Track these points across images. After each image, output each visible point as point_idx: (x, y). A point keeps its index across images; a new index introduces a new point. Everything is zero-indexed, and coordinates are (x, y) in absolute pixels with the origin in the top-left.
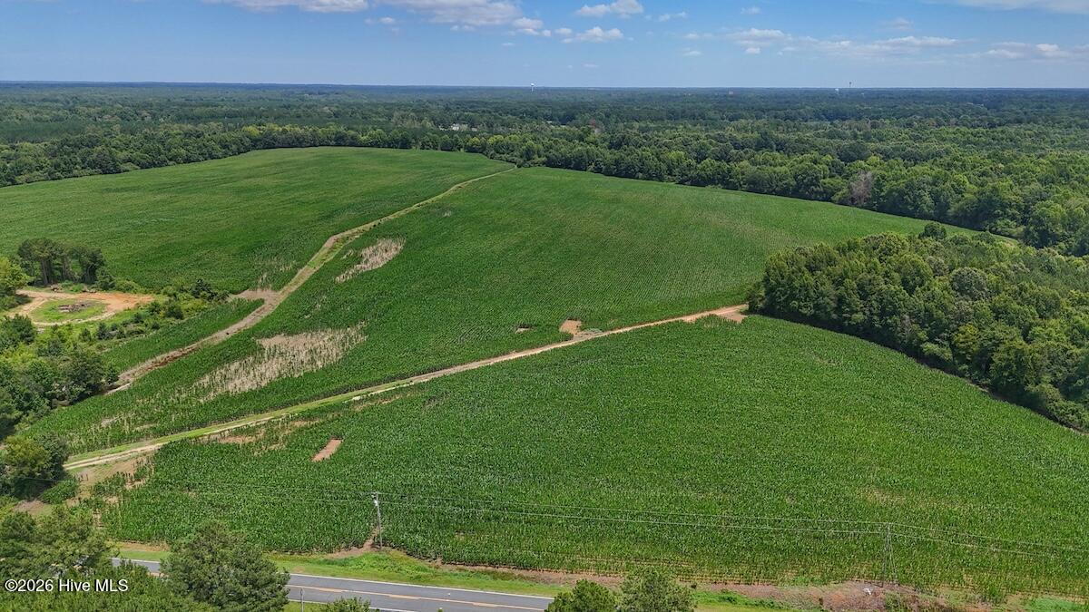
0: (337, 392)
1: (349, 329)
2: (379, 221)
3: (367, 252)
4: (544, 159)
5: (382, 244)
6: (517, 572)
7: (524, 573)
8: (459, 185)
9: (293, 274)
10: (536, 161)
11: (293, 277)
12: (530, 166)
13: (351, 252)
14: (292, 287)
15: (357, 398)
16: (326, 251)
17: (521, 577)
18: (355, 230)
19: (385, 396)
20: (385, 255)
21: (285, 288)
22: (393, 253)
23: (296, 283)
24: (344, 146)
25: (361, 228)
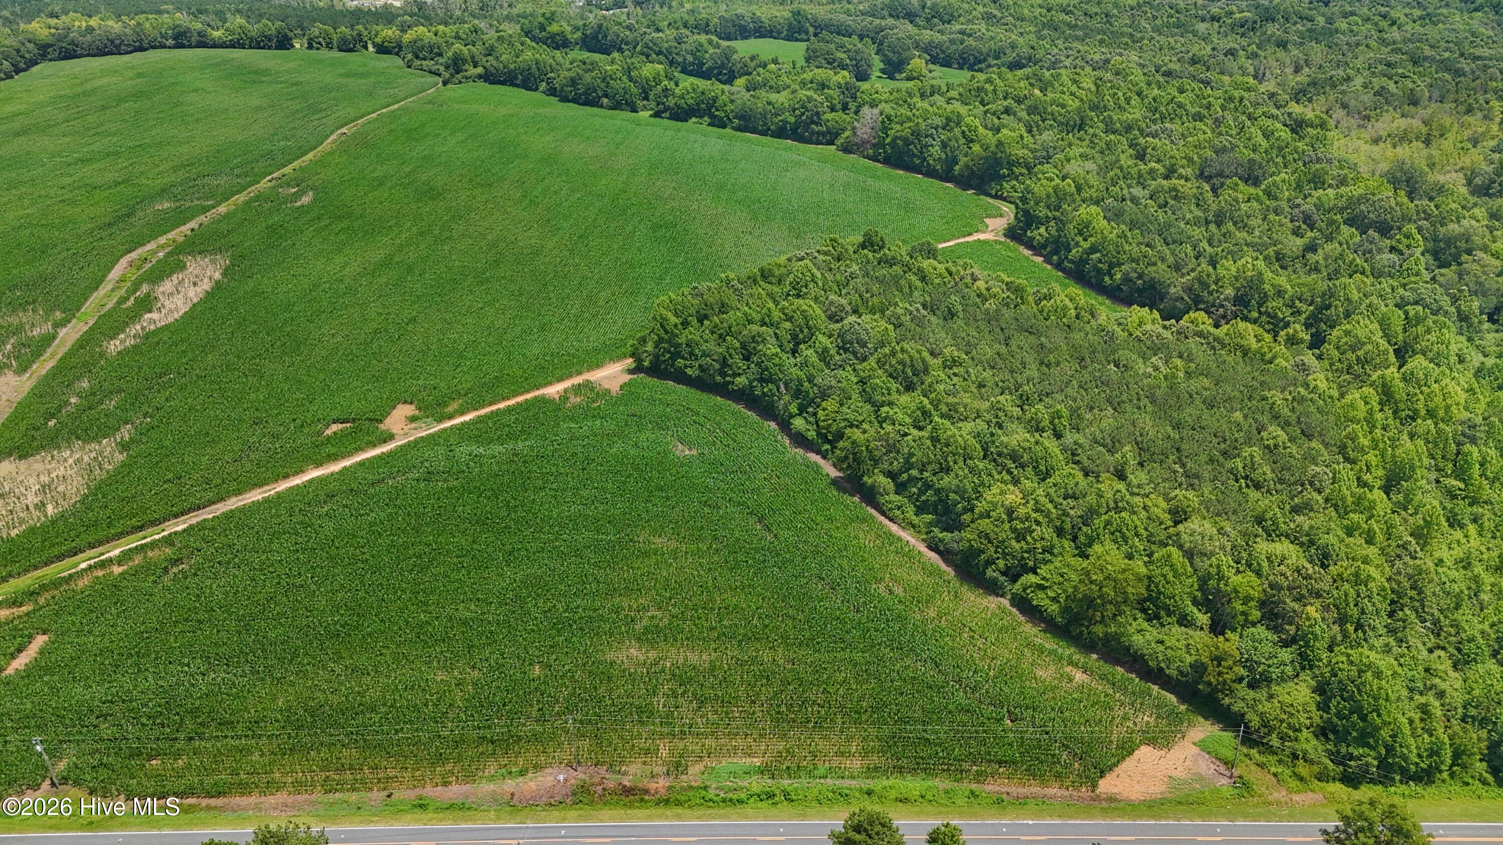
0: (60, 557)
1: (105, 441)
2: (203, 217)
3: (167, 286)
4: (480, 70)
5: (193, 266)
6: (205, 802)
7: (213, 802)
8: (344, 130)
9: (49, 339)
10: (468, 74)
11: (49, 345)
12: (460, 82)
13: (145, 288)
14: (44, 366)
15: (84, 565)
16: (110, 287)
17: (209, 808)
18: (162, 240)
19: (121, 560)
20: (192, 292)
21: (35, 367)
22: (206, 285)
23: (53, 355)
24: (190, 47)
25: (170, 236)
